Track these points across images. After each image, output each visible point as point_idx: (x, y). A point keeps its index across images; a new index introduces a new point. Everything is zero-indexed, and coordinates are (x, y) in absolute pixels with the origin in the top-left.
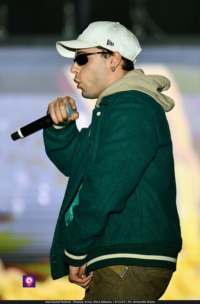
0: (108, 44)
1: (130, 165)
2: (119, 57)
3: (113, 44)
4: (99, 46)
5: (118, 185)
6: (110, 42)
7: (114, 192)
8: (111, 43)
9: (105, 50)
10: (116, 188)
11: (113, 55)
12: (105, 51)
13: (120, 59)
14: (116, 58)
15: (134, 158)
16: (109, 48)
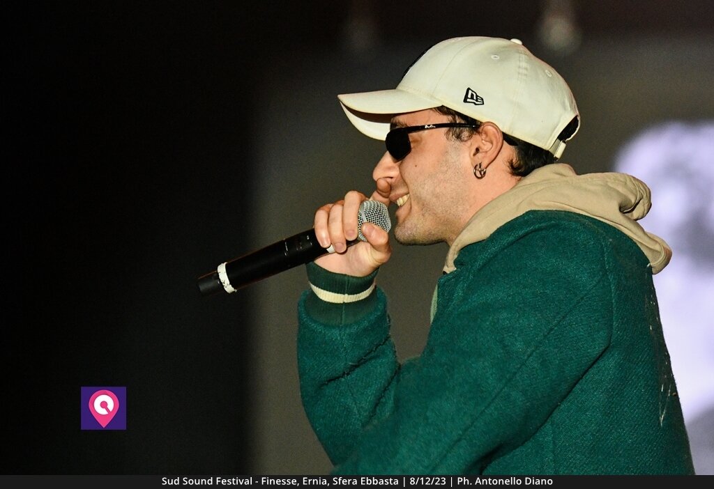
0: (468, 100)
1: (515, 373)
2: (496, 137)
3: (482, 99)
4: (443, 106)
5: (472, 423)
6: (472, 95)
7: (459, 440)
8: (477, 96)
9: (457, 117)
10: (466, 430)
11: (479, 133)
12: (458, 120)
13: (497, 143)
14: (487, 139)
15: (529, 356)
16: (470, 110)
